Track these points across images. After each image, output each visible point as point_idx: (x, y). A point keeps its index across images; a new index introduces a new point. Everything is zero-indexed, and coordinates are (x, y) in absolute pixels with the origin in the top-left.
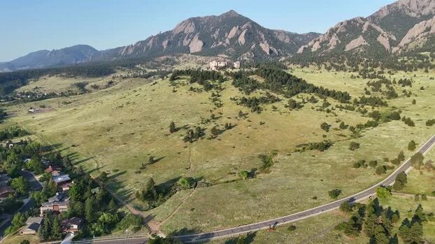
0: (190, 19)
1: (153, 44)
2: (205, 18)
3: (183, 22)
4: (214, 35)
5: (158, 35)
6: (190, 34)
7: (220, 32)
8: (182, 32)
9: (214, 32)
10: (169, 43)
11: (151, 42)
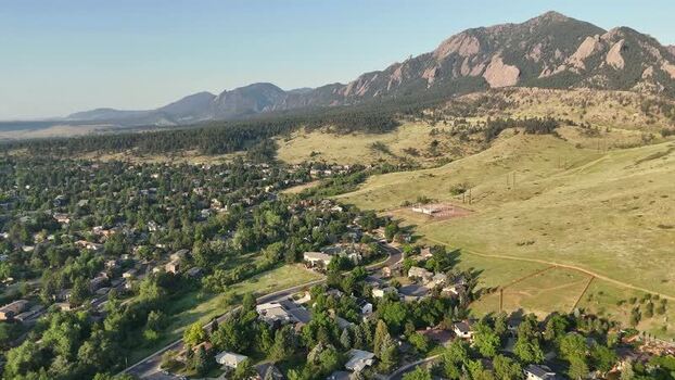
0: (467, 32)
1: (403, 76)
2: (495, 28)
3: (454, 37)
4: (533, 56)
5: (407, 62)
6: (473, 56)
7: (542, 50)
8: (456, 53)
9: (529, 49)
10: (438, 73)
11: (398, 72)
